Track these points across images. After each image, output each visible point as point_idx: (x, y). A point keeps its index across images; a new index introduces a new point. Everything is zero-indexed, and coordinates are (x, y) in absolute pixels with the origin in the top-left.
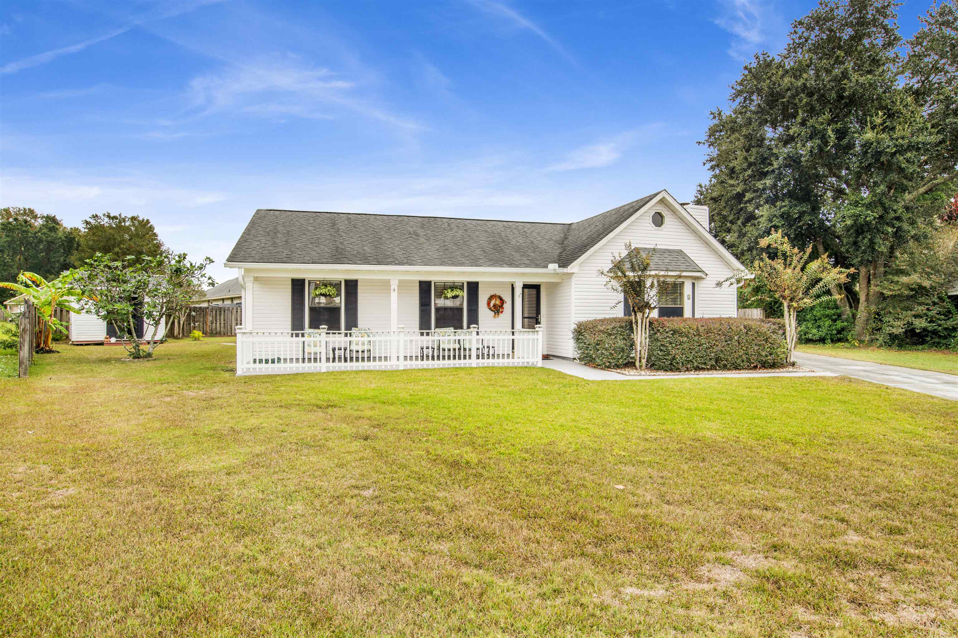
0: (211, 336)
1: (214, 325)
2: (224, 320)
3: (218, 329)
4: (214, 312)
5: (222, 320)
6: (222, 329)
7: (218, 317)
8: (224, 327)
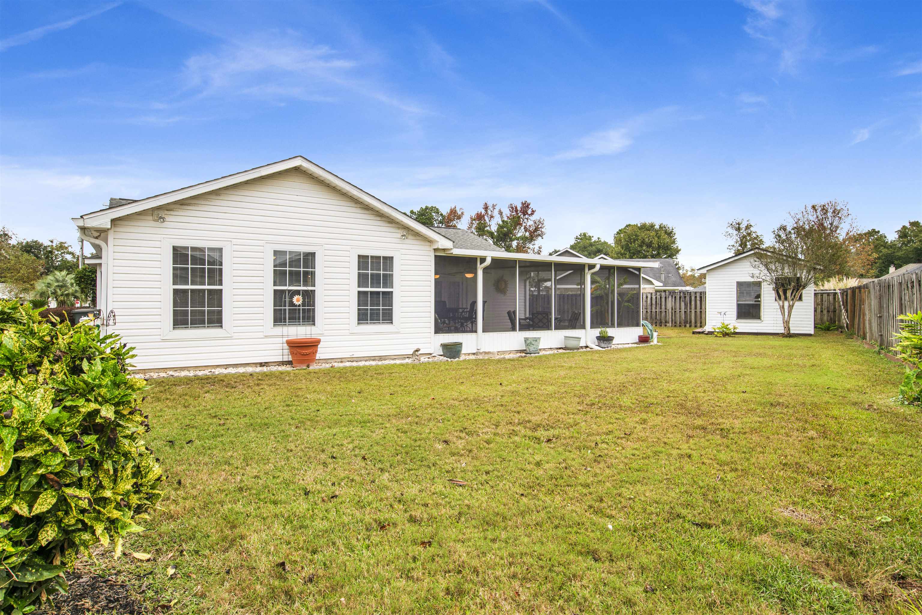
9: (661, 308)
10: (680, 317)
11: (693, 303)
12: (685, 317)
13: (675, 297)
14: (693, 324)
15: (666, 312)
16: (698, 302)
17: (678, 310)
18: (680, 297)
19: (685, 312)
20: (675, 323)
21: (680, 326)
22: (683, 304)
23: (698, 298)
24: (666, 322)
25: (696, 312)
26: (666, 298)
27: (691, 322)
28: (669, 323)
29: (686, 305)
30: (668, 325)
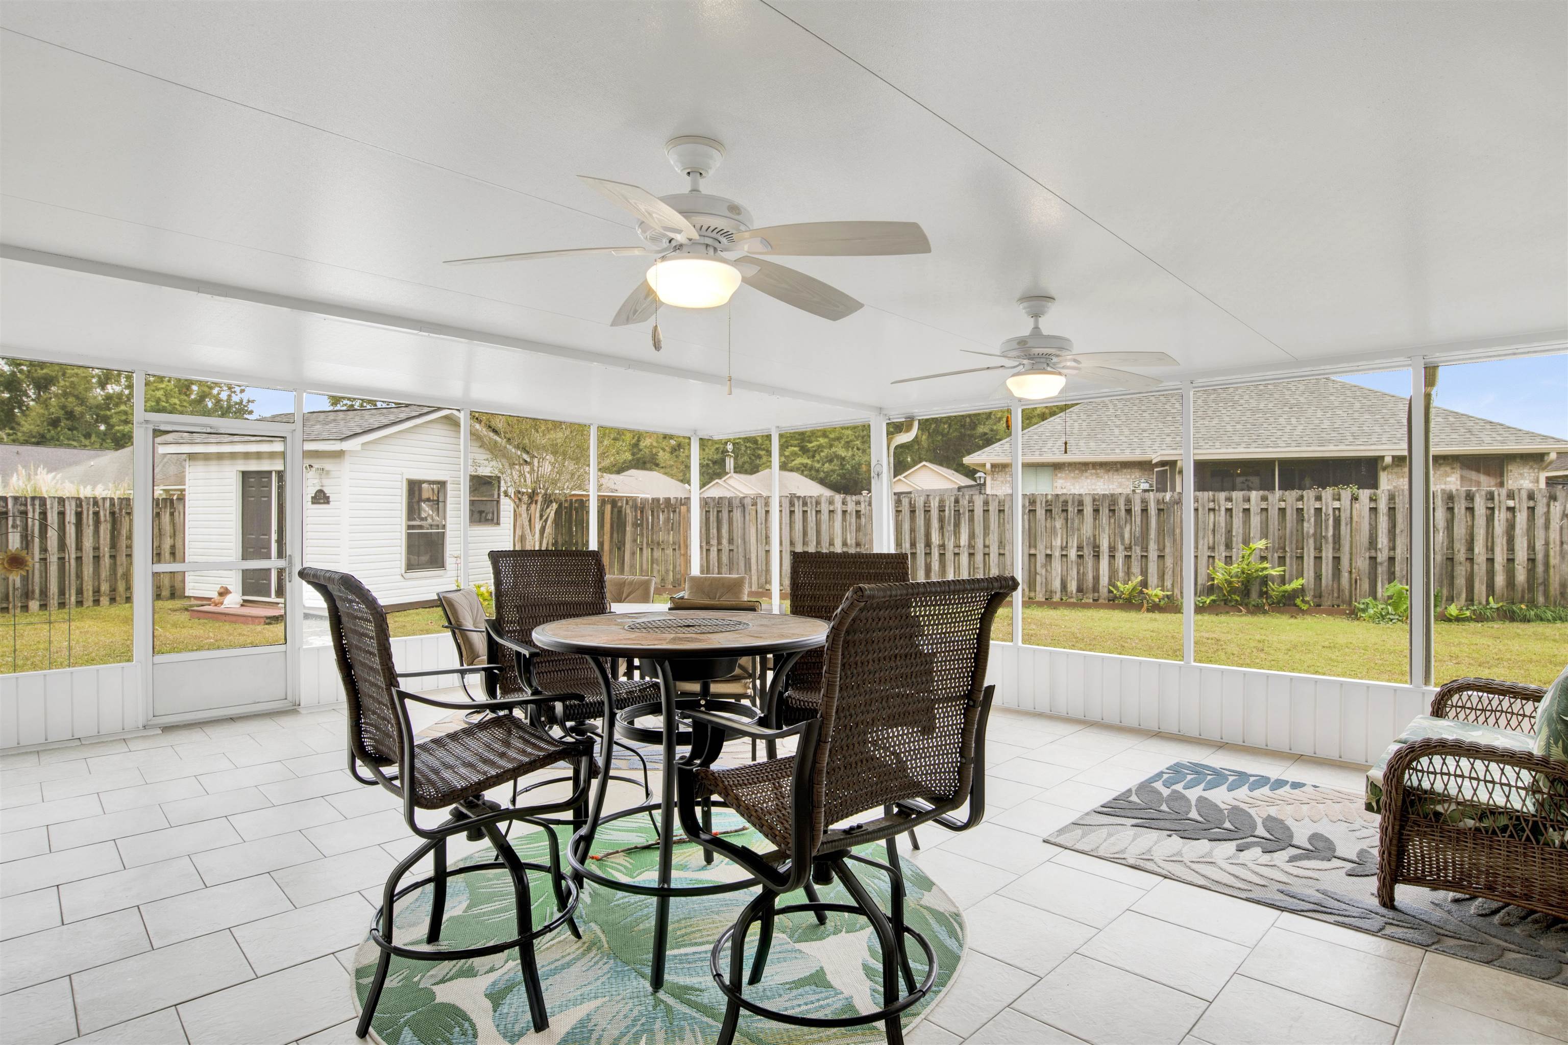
1: (703, 558)
2: (731, 541)
4: (702, 515)
6: (724, 570)
7: (713, 531)
8: (732, 563)
14: (53, 601)
23: (70, 518)
25: (62, 559)
27: (44, 593)
29: (25, 537)
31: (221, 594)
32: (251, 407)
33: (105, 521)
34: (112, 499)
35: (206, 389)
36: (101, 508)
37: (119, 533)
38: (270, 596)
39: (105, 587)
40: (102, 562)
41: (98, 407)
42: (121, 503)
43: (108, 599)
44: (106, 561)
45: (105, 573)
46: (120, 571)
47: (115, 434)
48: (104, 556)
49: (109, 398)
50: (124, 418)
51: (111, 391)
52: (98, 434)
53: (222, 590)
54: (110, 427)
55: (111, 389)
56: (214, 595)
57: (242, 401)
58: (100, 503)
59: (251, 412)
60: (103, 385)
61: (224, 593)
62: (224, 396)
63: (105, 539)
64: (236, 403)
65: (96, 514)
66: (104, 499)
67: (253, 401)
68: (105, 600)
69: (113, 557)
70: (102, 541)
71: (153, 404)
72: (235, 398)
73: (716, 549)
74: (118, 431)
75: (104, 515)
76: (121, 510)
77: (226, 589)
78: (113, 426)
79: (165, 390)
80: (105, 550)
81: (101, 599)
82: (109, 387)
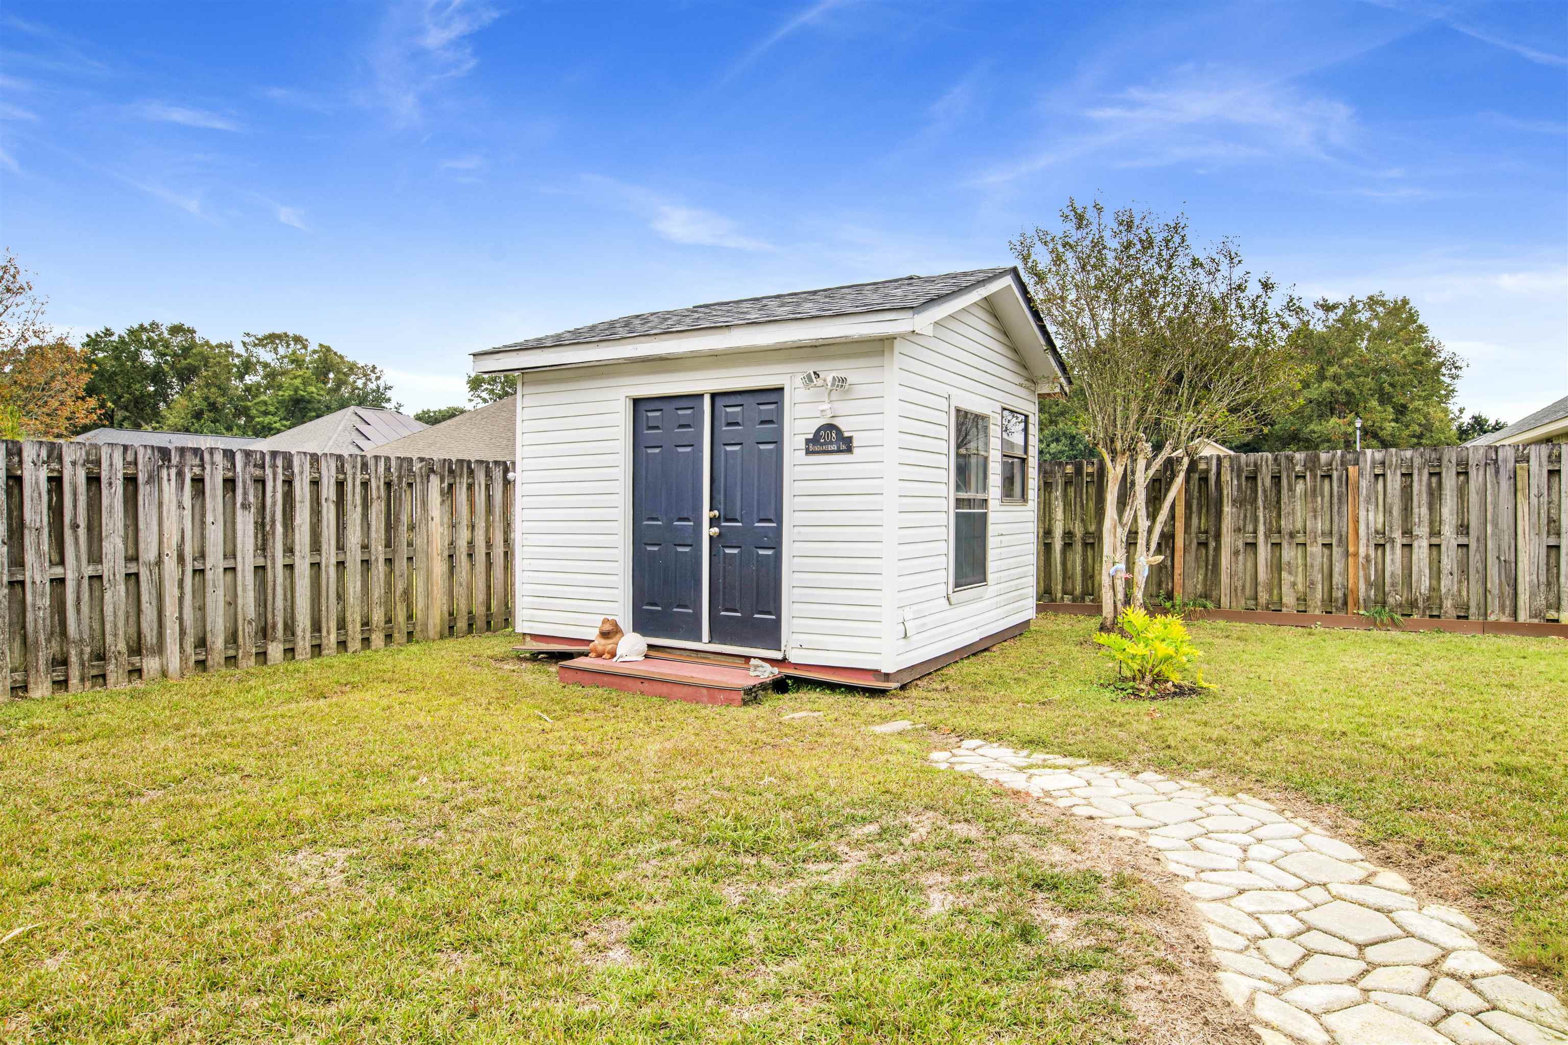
0: (1371, 623)
1: (1394, 560)
2: (1463, 528)
3: (1423, 584)
4: (1395, 482)
5: (1448, 530)
6: (1446, 583)
7: (1421, 511)
8: (1464, 569)
9: (95, 557)
10: (232, 604)
11: (302, 517)
12: (262, 602)
13: (198, 481)
14: (303, 643)
15: (133, 578)
16: (329, 513)
17: (215, 559)
18: (230, 484)
19: (260, 570)
20: (202, 643)
21: (231, 660)
22: (245, 523)
23: (328, 491)
24: (136, 649)
25: (316, 566)
26: (131, 481)
27: (290, 628)
28: (160, 649)
29: (262, 527)
30: (151, 664)
31: (605, 635)
32: (389, 394)
33: (379, 498)
34: (388, 459)
35: (342, 376)
36: (373, 475)
37: (398, 519)
38: (699, 639)
39: (378, 616)
40: (373, 570)
41: (240, 398)
42: (401, 466)
43: (382, 636)
44: (379, 568)
45: (377, 592)
46: (400, 587)
47: (254, 427)
48: (377, 559)
49: (248, 389)
50: (263, 408)
51: (249, 382)
52: (239, 426)
53: (607, 627)
54: (250, 418)
55: (249, 379)
56: (592, 634)
57: (378, 387)
58: (372, 463)
59: (389, 400)
60: (241, 378)
61: (611, 632)
62: (360, 384)
63: (377, 531)
64: (374, 391)
65: (365, 484)
66: (376, 458)
67: (390, 388)
68: (377, 639)
69: (389, 561)
70: (373, 535)
71: (292, 393)
72: (372, 386)
73: (1425, 543)
74: (258, 423)
75: (377, 487)
76: (400, 478)
77: (616, 624)
78: (253, 418)
79: (303, 378)
80: (378, 551)
81: (374, 636)
82: (247, 377)
